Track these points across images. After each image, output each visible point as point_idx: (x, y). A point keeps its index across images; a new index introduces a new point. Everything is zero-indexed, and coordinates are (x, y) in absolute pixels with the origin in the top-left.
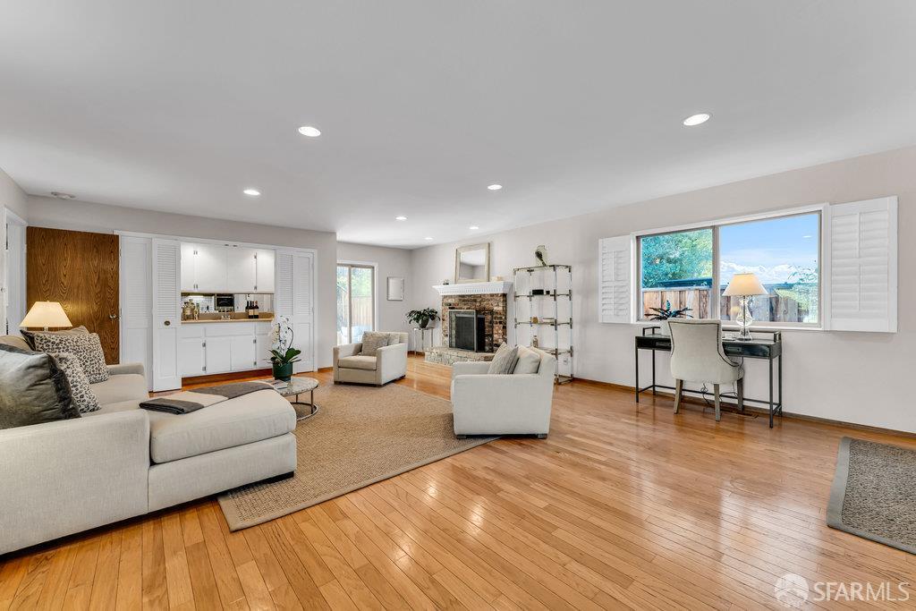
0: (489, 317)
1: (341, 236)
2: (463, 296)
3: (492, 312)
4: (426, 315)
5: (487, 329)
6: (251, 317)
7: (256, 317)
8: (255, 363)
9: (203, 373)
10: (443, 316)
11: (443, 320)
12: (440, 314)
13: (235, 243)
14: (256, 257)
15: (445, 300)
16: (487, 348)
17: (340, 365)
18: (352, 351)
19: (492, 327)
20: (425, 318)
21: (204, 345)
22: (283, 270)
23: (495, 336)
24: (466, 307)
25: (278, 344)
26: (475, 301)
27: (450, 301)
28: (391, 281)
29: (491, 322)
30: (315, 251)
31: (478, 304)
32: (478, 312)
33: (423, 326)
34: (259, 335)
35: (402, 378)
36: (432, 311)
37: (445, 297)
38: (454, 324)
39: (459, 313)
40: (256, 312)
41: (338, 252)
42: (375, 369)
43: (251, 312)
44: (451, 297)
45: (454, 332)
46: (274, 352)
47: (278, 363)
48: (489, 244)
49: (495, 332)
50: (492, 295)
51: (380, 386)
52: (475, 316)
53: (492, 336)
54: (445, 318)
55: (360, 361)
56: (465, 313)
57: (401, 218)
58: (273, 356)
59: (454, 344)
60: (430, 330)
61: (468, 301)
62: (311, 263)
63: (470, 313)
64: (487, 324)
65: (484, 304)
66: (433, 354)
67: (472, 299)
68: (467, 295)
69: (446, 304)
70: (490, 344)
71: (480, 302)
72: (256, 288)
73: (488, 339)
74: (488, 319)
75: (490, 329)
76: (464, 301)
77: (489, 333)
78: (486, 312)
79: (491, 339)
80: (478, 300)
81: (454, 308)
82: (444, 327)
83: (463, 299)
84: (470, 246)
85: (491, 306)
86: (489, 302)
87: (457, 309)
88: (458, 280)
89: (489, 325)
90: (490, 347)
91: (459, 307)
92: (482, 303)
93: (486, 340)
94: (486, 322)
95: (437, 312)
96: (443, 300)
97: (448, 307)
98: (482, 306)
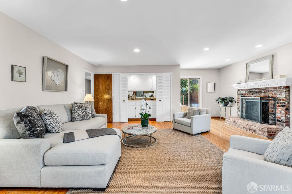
1: (182, 66)
3: (275, 99)
4: (227, 100)
5: (270, 110)
6: (151, 99)
7: (153, 99)
9: (135, 118)
10: (238, 100)
11: (238, 103)
12: (236, 100)
13: (143, 73)
14: (152, 78)
15: (239, 92)
16: (270, 122)
17: (175, 122)
18: (182, 115)
20: (226, 101)
21: (135, 108)
22: (159, 81)
23: (278, 115)
24: (253, 96)
26: (261, 92)
27: (242, 92)
28: (209, 84)
29: (274, 105)
30: (171, 73)
31: (263, 94)
32: (262, 99)
33: (226, 105)
34: (152, 106)
35: (208, 132)
36: (231, 98)
37: (239, 90)
38: (244, 105)
39: (248, 99)
41: (181, 73)
42: (190, 126)
43: (151, 98)
44: (243, 90)
45: (244, 110)
48: (273, 55)
49: (277, 112)
50: (275, 88)
51: (192, 135)
52: (260, 101)
53: (275, 114)
56: (252, 99)
57: (206, 49)
59: (245, 117)
60: (230, 108)
61: (255, 92)
62: (170, 78)
63: (256, 99)
64: (270, 106)
65: (268, 94)
66: (230, 120)
67: (258, 91)
68: (254, 89)
69: (240, 94)
70: (273, 119)
71: (264, 92)
72: (152, 89)
73: (271, 116)
74: (271, 103)
75: (273, 110)
76: (252, 92)
77: (272, 112)
78: (270, 99)
79: (274, 116)
80: (263, 92)
81: (244, 96)
82: (238, 106)
83: (251, 91)
84: (257, 60)
85: (274, 95)
86: (273, 92)
87: (247, 97)
88: (248, 81)
89: (272, 107)
90: (273, 122)
91: (248, 95)
92: (266, 93)
93: (270, 117)
94: (270, 105)
95: (234, 99)
96: (237, 92)
97: (240, 96)
98: (266, 95)
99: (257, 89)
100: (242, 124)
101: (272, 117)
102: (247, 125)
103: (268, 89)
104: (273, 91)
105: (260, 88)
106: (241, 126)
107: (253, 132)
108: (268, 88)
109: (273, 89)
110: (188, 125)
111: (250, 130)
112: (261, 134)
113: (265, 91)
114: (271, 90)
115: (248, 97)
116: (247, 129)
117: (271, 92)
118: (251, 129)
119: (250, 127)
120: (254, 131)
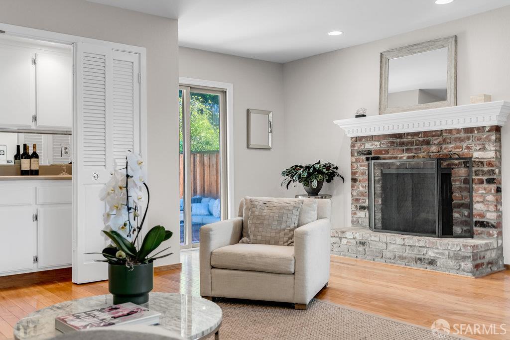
0: (462, 172)
2: (400, 136)
3: (468, 162)
5: (456, 194)
6: (25, 173)
7: (36, 173)
8: (36, 260)
10: (354, 173)
11: (354, 181)
12: (345, 171)
15: (358, 145)
16: (457, 229)
17: (213, 264)
19: (470, 191)
22: (91, 80)
23: (478, 207)
25: (124, 216)
26: (428, 143)
27: (368, 146)
29: (466, 181)
30: (143, 50)
31: (434, 149)
33: (314, 192)
34: (43, 205)
35: (325, 287)
36: (328, 167)
37: (357, 139)
38: (378, 186)
39: (390, 166)
40: (35, 165)
42: (295, 273)
43: (25, 165)
44: (371, 138)
45: (379, 201)
46: (112, 234)
47: (122, 262)
48: (456, 37)
49: (476, 198)
50: (469, 130)
51: (303, 307)
53: (469, 206)
54: (359, 177)
55: (260, 256)
56: (404, 166)
58: (109, 243)
59: (379, 225)
60: (327, 200)
61: (411, 143)
62: (136, 71)
65: (450, 147)
66: (344, 241)
67: (421, 139)
68: (408, 134)
69: (361, 153)
70: (465, 221)
71: (439, 144)
72: (35, 119)
73: (459, 212)
74: (460, 176)
75: (465, 194)
76: (402, 144)
77: (463, 202)
78: (456, 162)
79: (466, 213)
80: (436, 142)
81: (377, 158)
82: (355, 193)
83: (398, 140)
84: (413, 46)
85: (465, 151)
86: (462, 144)
87: (384, 159)
88: (385, 109)
89: (460, 187)
90: (465, 228)
91: (389, 155)
92: (444, 146)
93: (456, 215)
94: (455, 181)
95: (337, 168)
96: (353, 146)
97: (364, 157)
98: (444, 152)
99: (417, 134)
100: (391, 247)
101: (462, 215)
102: (408, 248)
103: (450, 136)
104: (463, 141)
105: (425, 132)
106: (387, 254)
107: (426, 266)
108: (450, 131)
109: (463, 135)
110: (282, 268)
111: (419, 262)
112: (452, 269)
113: (440, 139)
114: (458, 135)
115: (391, 158)
116: (406, 261)
117: (458, 144)
118: (420, 259)
119: (416, 251)
120: (432, 262)
